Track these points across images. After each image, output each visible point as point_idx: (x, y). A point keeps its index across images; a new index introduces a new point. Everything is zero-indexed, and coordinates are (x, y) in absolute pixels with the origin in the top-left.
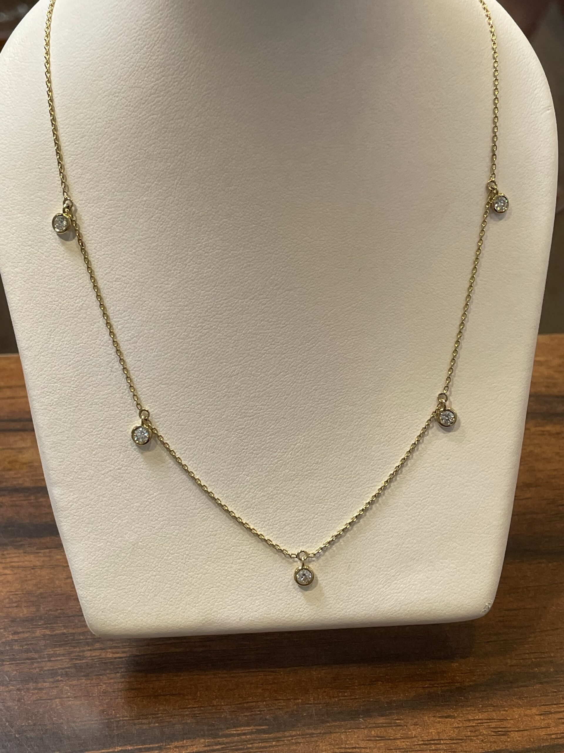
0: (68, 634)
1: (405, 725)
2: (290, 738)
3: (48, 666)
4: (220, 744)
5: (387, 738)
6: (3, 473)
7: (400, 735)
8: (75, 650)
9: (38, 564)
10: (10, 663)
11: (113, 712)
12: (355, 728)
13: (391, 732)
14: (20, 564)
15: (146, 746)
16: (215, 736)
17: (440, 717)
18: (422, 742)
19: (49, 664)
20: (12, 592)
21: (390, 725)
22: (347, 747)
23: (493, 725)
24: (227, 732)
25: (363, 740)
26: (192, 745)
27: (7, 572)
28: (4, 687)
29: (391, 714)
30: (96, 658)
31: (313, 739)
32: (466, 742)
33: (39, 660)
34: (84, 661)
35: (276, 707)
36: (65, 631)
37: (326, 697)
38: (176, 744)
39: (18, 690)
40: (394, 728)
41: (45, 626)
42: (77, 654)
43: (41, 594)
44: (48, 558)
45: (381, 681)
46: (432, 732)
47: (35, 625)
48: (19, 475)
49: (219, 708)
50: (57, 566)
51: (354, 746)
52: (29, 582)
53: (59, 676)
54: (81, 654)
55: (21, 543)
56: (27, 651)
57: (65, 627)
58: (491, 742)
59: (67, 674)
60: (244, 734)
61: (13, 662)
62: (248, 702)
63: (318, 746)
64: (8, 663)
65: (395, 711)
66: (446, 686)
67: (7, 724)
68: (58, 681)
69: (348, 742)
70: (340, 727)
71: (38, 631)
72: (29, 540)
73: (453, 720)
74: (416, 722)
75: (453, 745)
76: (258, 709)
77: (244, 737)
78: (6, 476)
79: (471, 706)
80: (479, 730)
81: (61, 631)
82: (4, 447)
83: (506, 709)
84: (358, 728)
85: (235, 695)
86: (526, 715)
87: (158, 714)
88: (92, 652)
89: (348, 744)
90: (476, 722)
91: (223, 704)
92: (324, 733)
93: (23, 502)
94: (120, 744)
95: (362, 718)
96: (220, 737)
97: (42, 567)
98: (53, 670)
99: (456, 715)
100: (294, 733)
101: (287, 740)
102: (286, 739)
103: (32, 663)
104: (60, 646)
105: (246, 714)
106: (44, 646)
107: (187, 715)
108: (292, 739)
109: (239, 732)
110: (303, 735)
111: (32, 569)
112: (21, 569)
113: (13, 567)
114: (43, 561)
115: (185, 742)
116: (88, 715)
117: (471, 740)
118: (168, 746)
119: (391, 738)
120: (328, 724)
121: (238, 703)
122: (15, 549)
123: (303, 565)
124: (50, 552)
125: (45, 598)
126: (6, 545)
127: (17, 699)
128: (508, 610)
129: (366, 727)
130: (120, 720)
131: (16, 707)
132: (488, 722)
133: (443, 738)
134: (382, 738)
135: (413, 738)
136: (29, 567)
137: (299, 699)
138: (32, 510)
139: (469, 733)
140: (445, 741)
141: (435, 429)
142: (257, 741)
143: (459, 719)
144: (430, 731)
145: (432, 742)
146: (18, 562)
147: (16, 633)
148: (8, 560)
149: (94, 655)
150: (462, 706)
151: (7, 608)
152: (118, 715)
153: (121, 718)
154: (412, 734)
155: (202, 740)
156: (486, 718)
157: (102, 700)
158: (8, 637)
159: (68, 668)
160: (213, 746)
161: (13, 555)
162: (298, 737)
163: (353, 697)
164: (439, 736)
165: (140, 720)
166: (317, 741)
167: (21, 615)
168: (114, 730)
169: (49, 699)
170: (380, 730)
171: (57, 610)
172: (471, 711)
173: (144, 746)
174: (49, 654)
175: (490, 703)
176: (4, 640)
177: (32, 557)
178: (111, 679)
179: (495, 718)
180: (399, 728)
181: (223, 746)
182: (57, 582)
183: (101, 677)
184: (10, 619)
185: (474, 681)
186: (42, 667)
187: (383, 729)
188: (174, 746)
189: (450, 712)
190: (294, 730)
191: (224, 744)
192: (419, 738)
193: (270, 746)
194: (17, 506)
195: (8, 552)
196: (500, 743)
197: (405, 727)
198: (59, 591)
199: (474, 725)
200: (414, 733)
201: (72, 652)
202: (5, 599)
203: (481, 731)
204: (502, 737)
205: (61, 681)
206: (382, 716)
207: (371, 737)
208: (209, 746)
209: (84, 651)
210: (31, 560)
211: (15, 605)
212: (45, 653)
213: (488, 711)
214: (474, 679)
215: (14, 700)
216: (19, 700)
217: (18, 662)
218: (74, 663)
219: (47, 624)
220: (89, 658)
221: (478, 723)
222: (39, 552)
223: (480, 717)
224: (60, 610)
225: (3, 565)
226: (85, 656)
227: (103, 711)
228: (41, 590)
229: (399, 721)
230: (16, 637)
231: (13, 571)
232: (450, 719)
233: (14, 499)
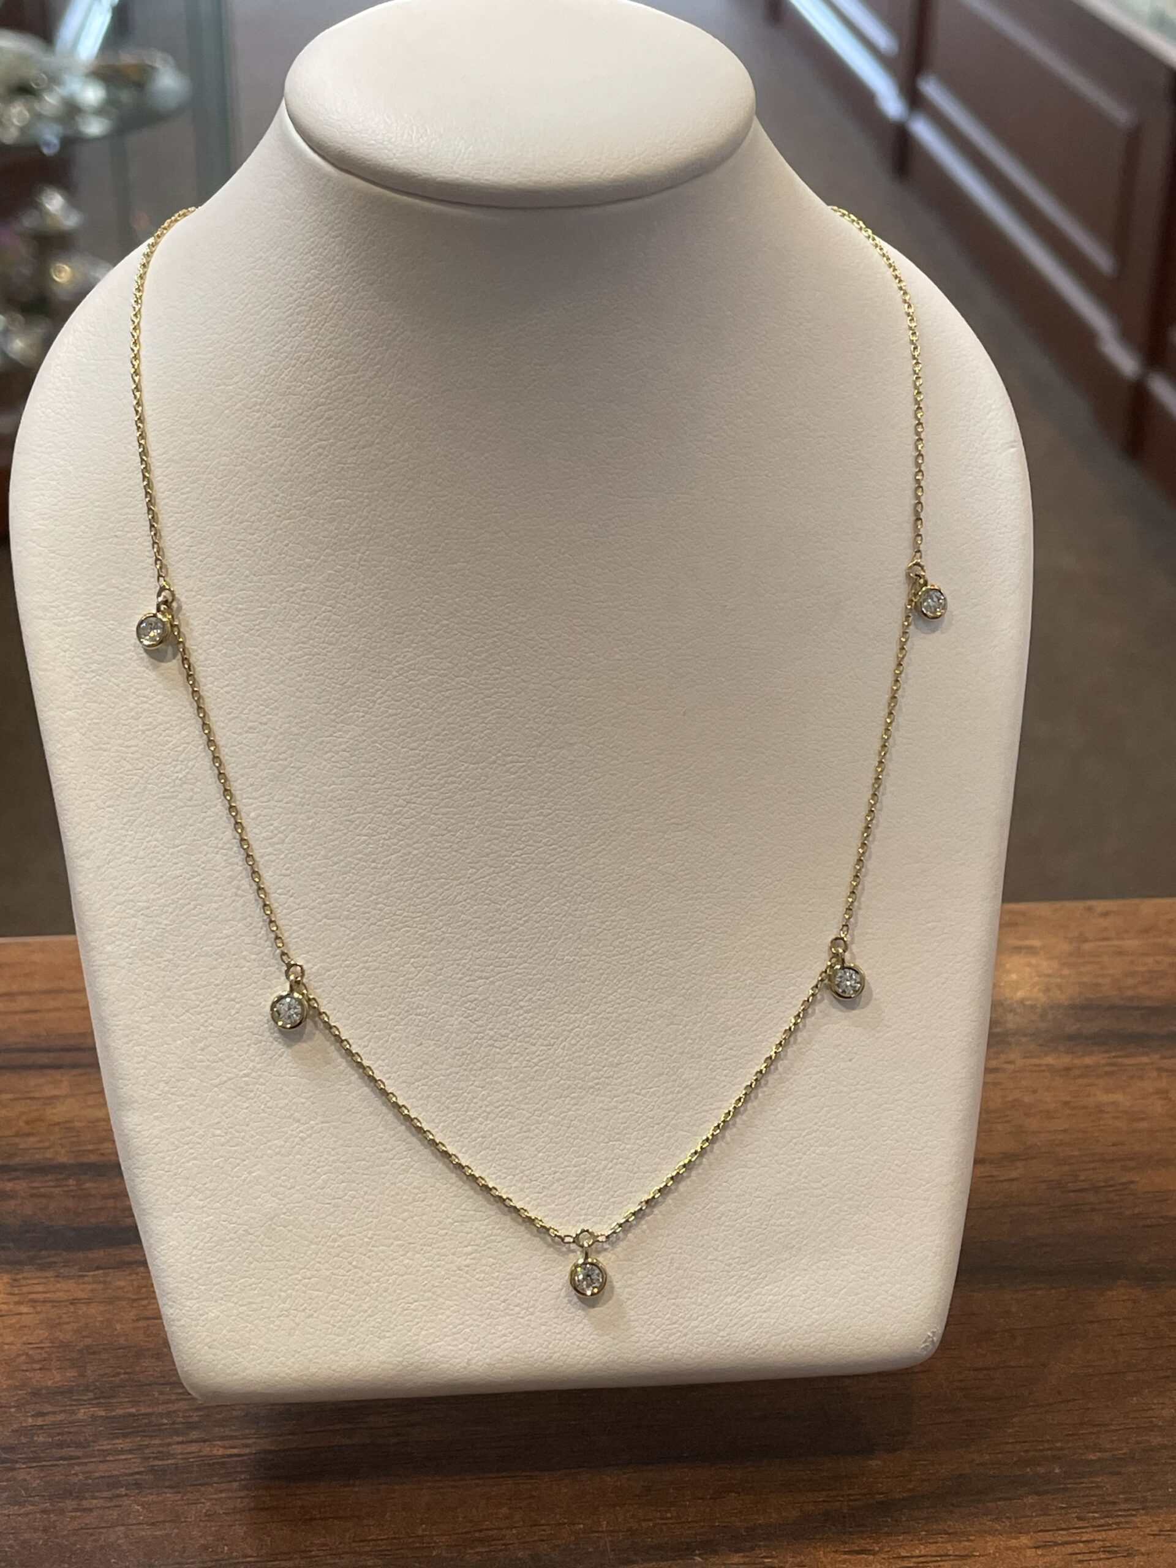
0: (139, 1415)
3: (101, 1470)
6: (17, 1140)
8: (153, 1442)
9: (82, 1295)
10: (29, 1465)
11: (226, 1548)
17: (845, 1553)
19: (102, 1467)
20: (30, 1344)
27: (24, 1309)
28: (16, 1508)
29: (752, 1549)
30: (193, 1455)
33: (84, 1460)
34: (170, 1462)
35: (536, 1538)
36: (133, 1410)
37: (630, 1520)
39: (44, 1511)
41: (94, 1402)
42: (155, 1450)
43: (88, 1347)
44: (101, 1286)
45: (736, 1493)
47: (76, 1400)
48: (47, 1144)
49: (427, 1540)
50: (119, 1298)
52: (66, 1327)
53: (122, 1487)
54: (165, 1449)
55: (48, 1260)
56: (61, 1445)
57: (134, 1403)
59: (137, 1485)
61: (34, 1464)
62: (482, 1530)
64: (24, 1466)
65: (762, 1543)
66: (858, 1500)
68: (120, 1496)
71: (83, 1411)
72: (65, 1254)
73: (871, 1557)
76: (502, 1542)
78: (21, 1146)
79: (904, 1533)
81: (127, 1411)
82: (17, 1096)
83: (972, 1538)
85: (458, 1517)
86: (1008, 1549)
87: (311, 1551)
88: (185, 1446)
90: (914, 1560)
91: (434, 1533)
93: (53, 1190)
95: (700, 1555)
97: (89, 1302)
98: (111, 1476)
99: (877, 1549)
103: (71, 1465)
104: (125, 1436)
105: (477, 1550)
106: (94, 1435)
107: (367, 1553)
111: (72, 1304)
112: (50, 1304)
113: (34, 1301)
114: (92, 1290)
116: (177, 1554)
121: (464, 1530)
122: (37, 1270)
123: (586, 1257)
124: (106, 1275)
125: (94, 1353)
126: (21, 1263)
127: (41, 1528)
128: (975, 1370)
130: (239, 1563)
131: (41, 1542)
132: (937, 1561)
136: (64, 1301)
137: (580, 1524)
138: (70, 1203)
141: (826, 1004)
143: (883, 1556)
146: (44, 1293)
147: (41, 1414)
148: (25, 1290)
149: (188, 1450)
150: (888, 1534)
151: (23, 1371)
152: (234, 1554)
153: (240, 1560)
156: (935, 1554)
157: (205, 1527)
158: (25, 1421)
159: (140, 1473)
161: (35, 1281)
163: (683, 1520)
165: (278, 1562)
167: (49, 1383)
169: (103, 1528)
171: (119, 1374)
172: (905, 1542)
174: (103, 1451)
175: (940, 1527)
176: (15, 1426)
177: (71, 1284)
178: (221, 1492)
179: (951, 1552)
182: (118, 1326)
183: (203, 1489)
184: (29, 1391)
185: (909, 1490)
186: (89, 1472)
189: (864, 1543)
194: (42, 1196)
195: (25, 1275)
198: (122, 1340)
201: (146, 1446)
202: (19, 1356)
205: (126, 1496)
206: (737, 1551)
209: (169, 1444)
210: (68, 1288)
211: (37, 1366)
212: (96, 1448)
213: (936, 1543)
214: (911, 1487)
215: (36, 1530)
216: (45, 1530)
217: (44, 1463)
218: (151, 1464)
219: (98, 1398)
220: (179, 1457)
221: (919, 1563)
222: (83, 1276)
223: (923, 1553)
224: (125, 1373)
225: (17, 1299)
226: (172, 1452)
227: (205, 1548)
228: (88, 1341)
229: (769, 1560)
230: (40, 1421)
231: (34, 1307)
232: (866, 1556)
233: (36, 1185)
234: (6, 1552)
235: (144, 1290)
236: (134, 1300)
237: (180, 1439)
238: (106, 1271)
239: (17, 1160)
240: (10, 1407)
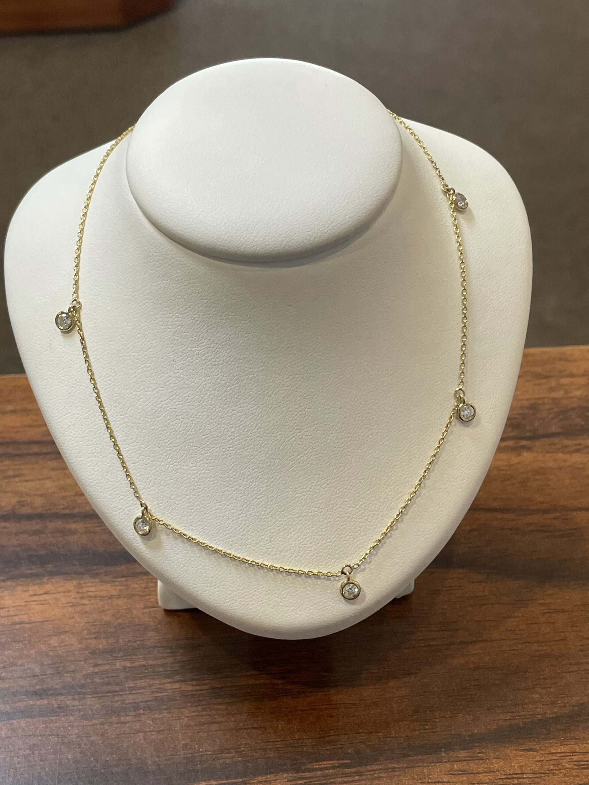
0: (148, 666)
1: (487, 759)
2: (372, 773)
3: (130, 699)
4: (303, 779)
5: (470, 772)
6: (76, 498)
7: (482, 769)
8: (155, 682)
9: (115, 593)
10: (93, 696)
11: (196, 746)
12: (437, 762)
13: (473, 766)
14: (97, 593)
15: (230, 781)
16: (298, 771)
17: (522, 750)
18: (505, 777)
19: (131, 697)
20: (90, 623)
21: (471, 759)
22: (430, 781)
23: (575, 758)
24: (309, 766)
25: (446, 774)
26: (275, 780)
27: (85, 601)
28: (87, 721)
29: (472, 748)
30: (177, 690)
31: (396, 774)
32: (548, 776)
33: (121, 693)
35: (357, 741)
36: (144, 663)
37: (407, 730)
38: (260, 778)
39: (102, 724)
40: (476, 761)
41: (124, 658)
42: (157, 686)
43: (120, 624)
44: (125, 587)
45: (463, 714)
46: (514, 766)
47: (115, 657)
49: (300, 742)
50: (133, 595)
51: (437, 780)
52: (107, 612)
53: (141, 709)
54: (162, 686)
55: (96, 572)
56: (108, 684)
57: (146, 659)
58: (574, 776)
59: (149, 708)
60: (327, 769)
61: (95, 695)
62: (329, 736)
63: (401, 780)
64: (90, 696)
65: (477, 745)
66: (527, 718)
67: (92, 759)
68: (140, 714)
69: (430, 776)
70: (422, 761)
71: (118, 663)
72: (105, 568)
73: (536, 753)
74: (498, 755)
75: (536, 779)
76: (340, 743)
77: (327, 771)
78: (79, 502)
79: (553, 739)
80: (562, 764)
81: (141, 663)
84: (440, 762)
85: (317, 728)
87: (240, 748)
88: (172, 685)
89: (430, 778)
90: (558, 755)
91: (304, 737)
92: (407, 768)
93: (97, 529)
94: (204, 779)
95: (445, 752)
96: (303, 772)
97: (119, 597)
98: (135, 702)
99: (538, 748)
100: (376, 767)
101: (370, 774)
102: (368, 773)
103: (114, 696)
104: (141, 678)
105: (328, 748)
106: (125, 678)
107: (270, 749)
108: (374, 774)
109: (322, 766)
110: (385, 769)
111: (110, 598)
112: (98, 598)
113: (90, 597)
114: (120, 590)
115: (268, 776)
116: (171, 749)
117: (554, 774)
118: (252, 781)
119: (473, 772)
120: (411, 758)
121: (320, 736)
122: (91, 577)
124: (126, 581)
125: (123, 628)
126: (82, 574)
127: (100, 734)
129: (449, 761)
130: (203, 755)
131: (101, 742)
132: (571, 756)
133: (526, 772)
134: (465, 772)
135: (495, 772)
136: (105, 597)
137: (380, 733)
139: (552, 767)
140: (528, 775)
142: (340, 776)
143: (542, 752)
144: (513, 765)
145: (515, 776)
146: (95, 591)
147: (96, 665)
148: (85, 589)
149: (174, 687)
150: (544, 739)
151: (86, 639)
152: (201, 750)
153: (204, 753)
154: (494, 767)
155: (285, 775)
156: (569, 751)
157: (185, 733)
158: (89, 669)
159: (150, 701)
160: (296, 781)
161: (90, 584)
162: (381, 771)
163: (435, 730)
164: (522, 770)
165: (223, 755)
166: (400, 775)
167: (100, 646)
168: (197, 765)
169: (132, 733)
170: (463, 764)
171: (136, 641)
172: (553, 744)
173: (228, 781)
174: (130, 687)
175: (572, 735)
176: (85, 672)
177: (108, 586)
178: (193, 712)
179: (577, 751)
180: (481, 762)
181: (306, 781)
182: (135, 612)
183: (182, 710)
184: (90, 651)
185: (556, 712)
186: (124, 700)
187: (465, 763)
188: (257, 781)
189: (531, 745)
190: (376, 765)
191: (307, 778)
192: (502, 772)
193: (353, 781)
194: (91, 532)
195: (84, 581)
196: (583, 777)
197: (488, 761)
198: (137, 621)
199: (557, 758)
200: (496, 766)
201: (153, 685)
202: (83, 630)
203: (564, 764)
204: (585, 770)
205: (144, 714)
206: (464, 749)
207: (453, 771)
208: (292, 781)
209: (165, 683)
210: (107, 589)
211: (94, 636)
212: (126, 686)
213: (570, 744)
214: (556, 710)
215: (98, 735)
216: (102, 735)
217: (100, 695)
218: (155, 696)
219: (127, 656)
220: (170, 691)
221: (560, 757)
222: (115, 581)
223: (562, 751)
224: (139, 641)
225: (80, 595)
226: (166, 688)
227: (186, 745)
228: (120, 621)
229: (481, 755)
230: (96, 670)
231: (90, 600)
232: (532, 753)
233: (88, 525)
234: (83, 748)
235: (147, 590)
236: (142, 596)
237: (169, 680)
238: (127, 578)
239: (76, 511)
240: (81, 661)
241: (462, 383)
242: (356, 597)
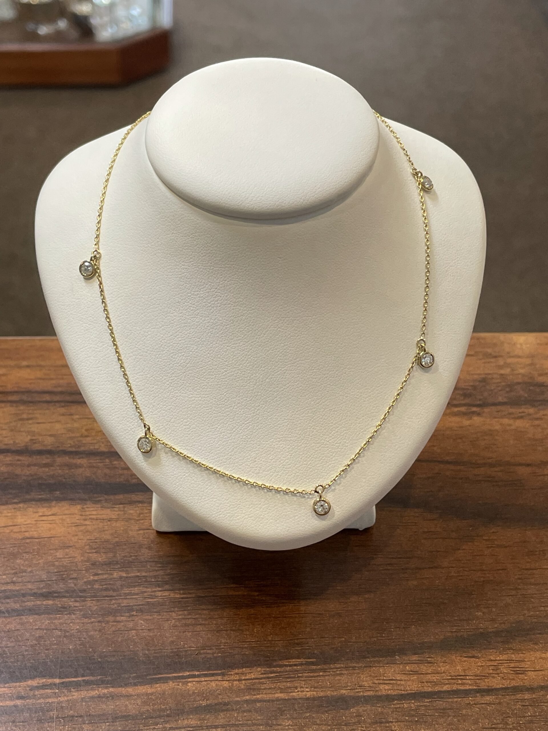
0: (141, 576)
1: (435, 663)
2: (335, 670)
3: (125, 603)
4: (274, 672)
5: (419, 673)
6: (81, 439)
7: (430, 670)
8: (147, 590)
9: (114, 517)
10: (92, 599)
11: (182, 643)
12: (392, 664)
13: (424, 668)
14: (98, 516)
15: (211, 672)
16: (270, 666)
17: (465, 657)
18: (450, 677)
19: (125, 601)
20: (91, 540)
21: (421, 662)
22: (385, 678)
23: (512, 665)
24: (280, 663)
25: (399, 674)
26: (250, 673)
27: (87, 522)
28: (87, 620)
29: (422, 653)
30: (166, 597)
31: (355, 672)
32: (488, 679)
33: (117, 598)
34: (155, 600)
35: (323, 644)
36: (138, 574)
37: (366, 637)
38: (237, 671)
39: (99, 622)
40: (426, 664)
42: (149, 594)
43: (117, 542)
44: (122, 513)
45: (415, 626)
46: (458, 669)
47: (112, 568)
48: (95, 441)
49: (273, 642)
50: (130, 519)
51: (391, 678)
52: (106, 532)
53: (134, 611)
54: (153, 594)
55: (98, 499)
56: (106, 590)
57: (139, 571)
58: (510, 679)
59: (141, 611)
60: (295, 665)
61: (95, 599)
62: (298, 639)
63: (360, 677)
64: (90, 599)
65: (426, 651)
66: (471, 631)
67: (91, 650)
68: (133, 615)
69: (385, 675)
70: (379, 662)
71: (115, 574)
72: (105, 496)
73: (478, 660)
74: (445, 660)
75: (477, 681)
76: (308, 645)
77: (295, 667)
78: (84, 442)
79: (493, 648)
80: (500, 669)
81: (135, 574)
82: (81, 416)
83: (524, 652)
84: (395, 664)
85: (287, 632)
86: (541, 658)
87: (221, 646)
88: (162, 592)
89: (385, 676)
90: (497, 662)
91: (276, 639)
92: (365, 667)
93: (99, 464)
94: (188, 670)
95: (398, 655)
96: (275, 667)
97: (117, 520)
98: (129, 606)
99: (480, 656)
100: (338, 666)
101: (332, 671)
102: (331, 670)
103: (111, 600)
104: (135, 586)
105: (296, 648)
106: (121, 585)
107: (245, 647)
108: (337, 671)
109: (291, 663)
110: (346, 667)
111: (109, 521)
112: (99, 521)
113: (92, 519)
114: (118, 515)
115: (244, 669)
116: (160, 644)
117: (494, 677)
118: (230, 673)
119: (423, 673)
120: (369, 660)
121: (290, 639)
122: (93, 503)
124: (124, 507)
125: (120, 546)
126: (85, 500)
127: (98, 630)
128: (527, 569)
129: (402, 663)
130: (188, 650)
131: (98, 636)
132: (508, 663)
133: (469, 674)
134: (416, 673)
135: (442, 673)
136: (105, 519)
137: (343, 638)
138: (107, 471)
139: (491, 671)
140: (470, 677)
142: (307, 672)
143: (483, 659)
144: (458, 668)
145: (459, 677)
146: (96, 515)
147: (97, 574)
149: (164, 595)
150: (485, 649)
151: (88, 553)
152: (186, 646)
153: (189, 649)
154: (441, 670)
155: (259, 669)
156: (506, 659)
157: (172, 632)
158: (89, 578)
159: (142, 605)
160: (268, 674)
161: (92, 509)
162: (342, 669)
163: (390, 638)
164: (465, 672)
165: (205, 651)
166: (359, 673)
167: (100, 559)
168: (183, 658)
169: (126, 631)
170: (414, 666)
171: (131, 556)
172: (493, 653)
173: (209, 672)
174: (126, 593)
175: (509, 647)
176: (85, 580)
177: (108, 511)
178: (179, 615)
179: (514, 659)
180: (430, 665)
181: (277, 674)
182: (130, 533)
183: (171, 613)
184: (91, 563)
185: (496, 628)
186: (119, 604)
187: (416, 665)
188: (234, 673)
189: (474, 653)
190: (339, 664)
191: (278, 673)
192: (447, 674)
193: (318, 676)
194: (94, 467)
195: (87, 506)
196: (519, 681)
197: (435, 664)
198: (133, 540)
199: (496, 664)
200: (443, 669)
201: (145, 592)
202: (85, 545)
203: (502, 670)
204: (520, 675)
205: (136, 615)
206: (415, 654)
207: (405, 671)
208: (265, 674)
209: (155, 591)
210: (107, 513)
211: (94, 551)
212: (122, 592)
213: (508, 654)
214: (496, 626)
215: (96, 630)
216: (100, 631)
217: (99, 598)
218: (147, 601)
219: (122, 568)
220: (160, 598)
221: (499, 663)
222: (115, 507)
223: (501, 659)
224: (134, 556)
225: (84, 517)
226: (157, 595)
227: (172, 642)
228: (117, 539)
229: (430, 659)
230: (96, 578)
231: (92, 522)
232: (475, 659)
233: (91, 461)
234: (83, 641)
235: (142, 515)
236: (137, 520)
237: (160, 589)
238: (124, 505)
239: (82, 449)
240: (83, 570)
241: (423, 335)
242: (326, 513)
